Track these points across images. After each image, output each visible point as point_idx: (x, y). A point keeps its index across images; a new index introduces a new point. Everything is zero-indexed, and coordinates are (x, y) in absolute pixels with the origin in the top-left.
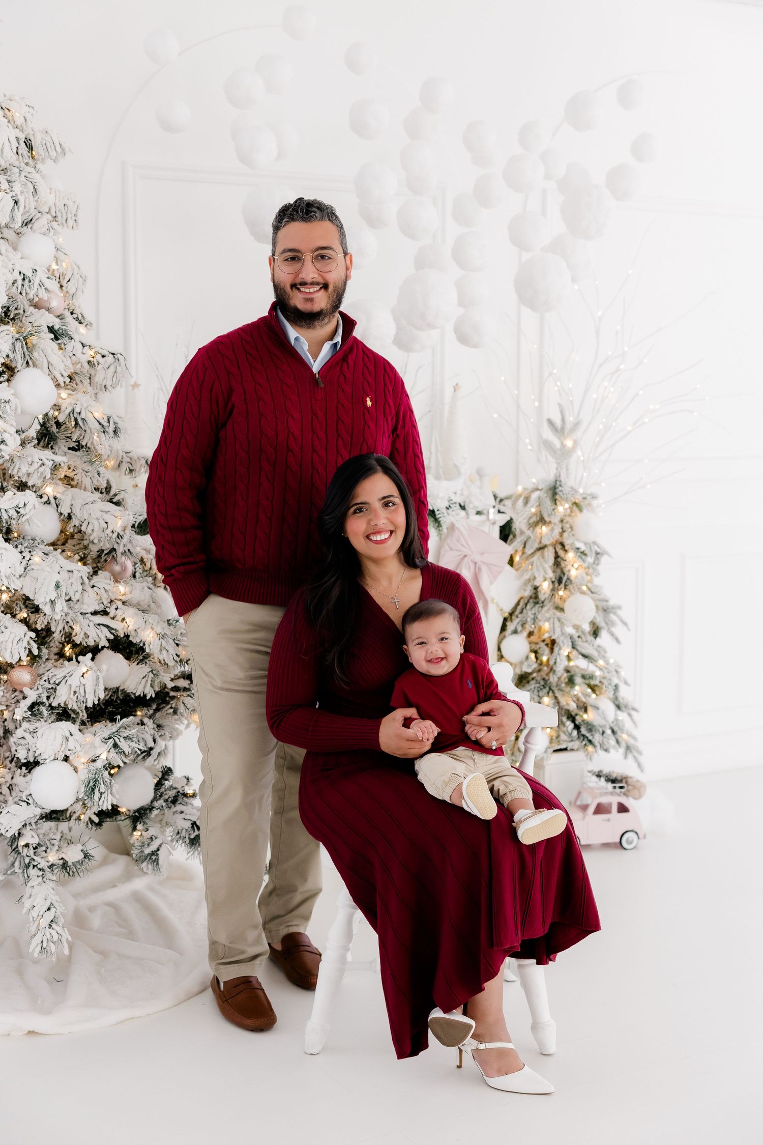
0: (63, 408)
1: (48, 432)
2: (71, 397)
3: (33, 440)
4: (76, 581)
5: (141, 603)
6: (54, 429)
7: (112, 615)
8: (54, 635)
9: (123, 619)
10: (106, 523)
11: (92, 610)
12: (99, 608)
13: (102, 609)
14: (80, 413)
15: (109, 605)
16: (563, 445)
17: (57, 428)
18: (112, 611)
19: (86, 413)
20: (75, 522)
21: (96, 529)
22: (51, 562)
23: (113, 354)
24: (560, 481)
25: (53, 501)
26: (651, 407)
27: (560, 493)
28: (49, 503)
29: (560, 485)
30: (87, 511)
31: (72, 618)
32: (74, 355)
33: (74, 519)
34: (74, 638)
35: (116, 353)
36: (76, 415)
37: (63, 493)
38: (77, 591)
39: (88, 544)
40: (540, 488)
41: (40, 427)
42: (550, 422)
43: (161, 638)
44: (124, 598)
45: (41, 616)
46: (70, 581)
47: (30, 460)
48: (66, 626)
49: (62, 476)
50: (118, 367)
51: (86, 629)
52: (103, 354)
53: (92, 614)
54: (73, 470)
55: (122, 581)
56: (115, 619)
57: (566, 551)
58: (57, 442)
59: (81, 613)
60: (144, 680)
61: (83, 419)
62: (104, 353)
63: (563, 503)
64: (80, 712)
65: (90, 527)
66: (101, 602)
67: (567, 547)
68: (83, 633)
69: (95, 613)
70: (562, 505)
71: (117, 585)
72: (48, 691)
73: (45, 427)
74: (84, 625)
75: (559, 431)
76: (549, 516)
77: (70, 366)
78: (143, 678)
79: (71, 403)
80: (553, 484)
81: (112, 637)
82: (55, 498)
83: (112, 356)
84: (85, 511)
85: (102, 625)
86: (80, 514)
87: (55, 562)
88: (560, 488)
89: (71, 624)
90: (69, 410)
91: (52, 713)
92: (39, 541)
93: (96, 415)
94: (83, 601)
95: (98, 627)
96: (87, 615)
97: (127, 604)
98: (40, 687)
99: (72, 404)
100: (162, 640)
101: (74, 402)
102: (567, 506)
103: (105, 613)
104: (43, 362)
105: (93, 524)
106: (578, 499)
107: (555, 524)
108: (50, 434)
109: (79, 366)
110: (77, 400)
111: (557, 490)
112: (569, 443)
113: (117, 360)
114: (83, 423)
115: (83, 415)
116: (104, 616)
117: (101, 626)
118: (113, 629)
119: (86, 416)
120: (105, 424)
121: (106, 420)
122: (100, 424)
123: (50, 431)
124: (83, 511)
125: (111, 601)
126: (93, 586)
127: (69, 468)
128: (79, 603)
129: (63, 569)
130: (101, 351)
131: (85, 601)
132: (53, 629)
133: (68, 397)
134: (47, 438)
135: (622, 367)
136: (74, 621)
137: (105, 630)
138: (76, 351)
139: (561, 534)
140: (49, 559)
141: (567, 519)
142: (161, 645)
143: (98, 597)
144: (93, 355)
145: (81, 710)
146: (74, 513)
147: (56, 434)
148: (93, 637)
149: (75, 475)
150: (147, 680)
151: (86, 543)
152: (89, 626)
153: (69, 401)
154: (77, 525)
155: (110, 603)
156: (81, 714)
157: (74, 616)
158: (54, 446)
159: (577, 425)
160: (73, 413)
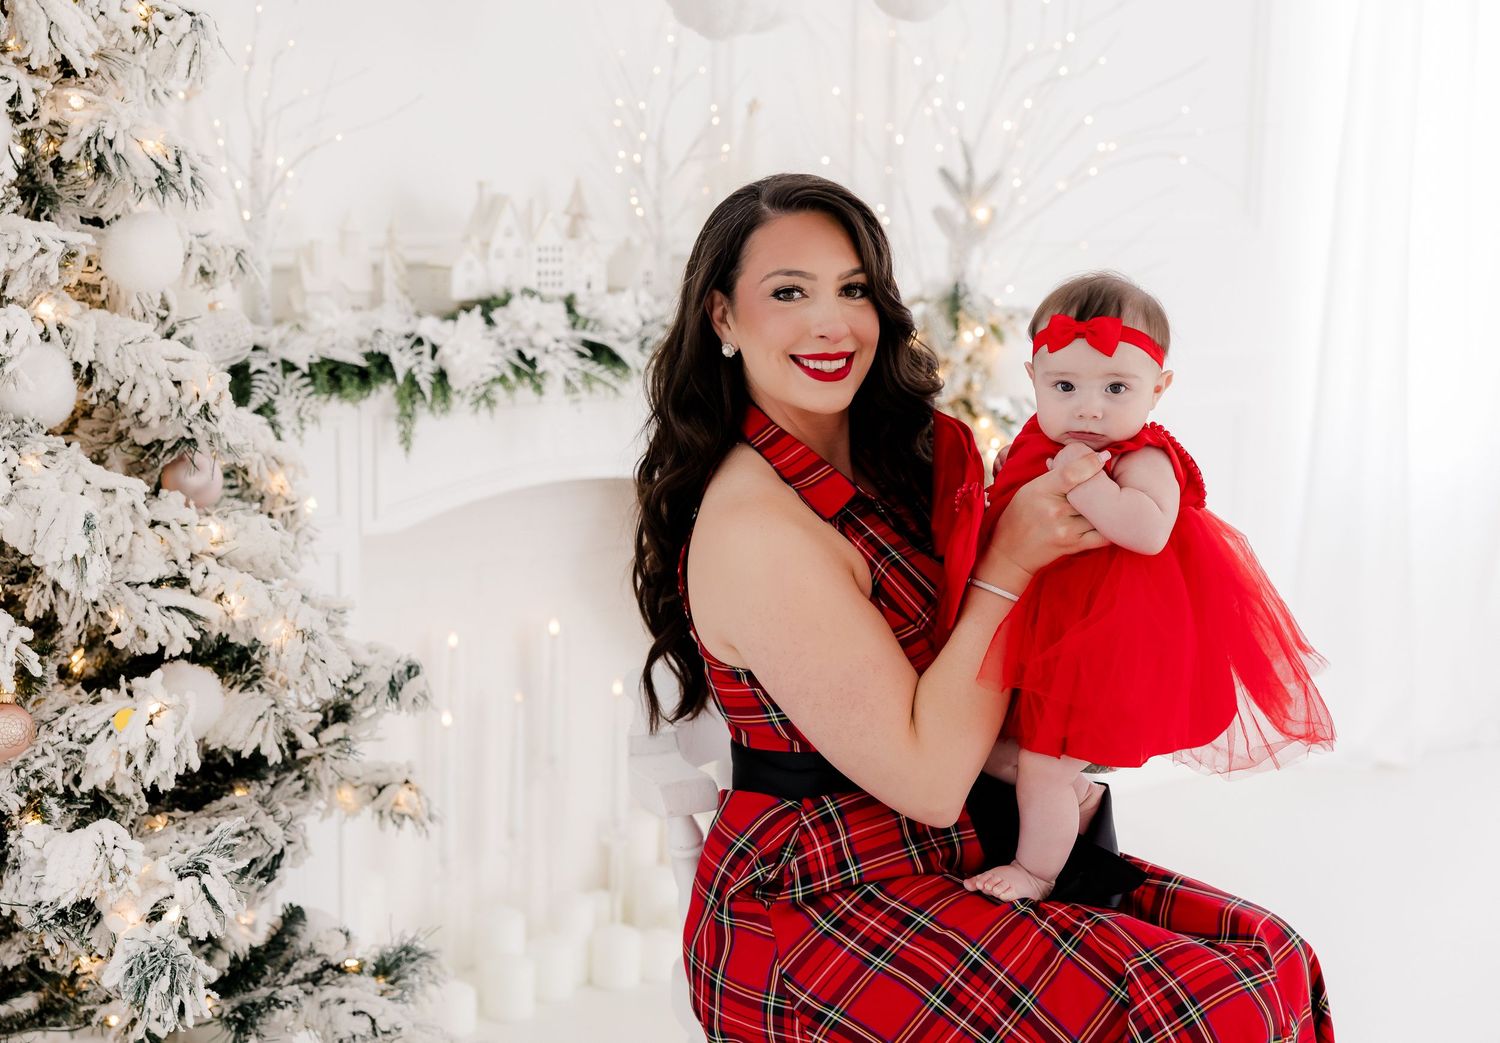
0: (72, 131)
1: (36, 186)
2: (92, 107)
3: (14, 199)
4: (122, 513)
5: (258, 561)
6: (49, 178)
7: (195, 586)
8: (63, 633)
9: (220, 596)
10: (177, 383)
11: (154, 576)
12: (169, 571)
13: (174, 574)
14: (111, 143)
15: (189, 564)
16: (970, 218)
17: (55, 177)
18: (196, 579)
19: (125, 141)
20: (102, 382)
21: (155, 398)
22: (64, 469)
23: (191, 14)
24: (965, 285)
25: (55, 333)
26: (1101, 147)
27: (969, 309)
28: (48, 340)
29: (967, 293)
30: (132, 359)
31: (107, 595)
32: (102, 13)
33: (100, 377)
34: (112, 638)
35: (196, 13)
36: (101, 147)
37: (76, 318)
38: (122, 535)
39: (128, 428)
40: (927, 295)
41: (16, 175)
42: (946, 175)
43: (306, 637)
44: (219, 550)
45: (35, 591)
46: (108, 510)
47: (12, 239)
48: (91, 612)
49: (74, 282)
50: (202, 41)
51: (141, 619)
52: (167, 14)
53: (151, 584)
54: (99, 268)
55: (214, 513)
56: (204, 595)
57: (974, 416)
58: (58, 208)
59: (127, 584)
60: (262, 723)
61: (116, 155)
62: (172, 9)
63: (971, 324)
64: (134, 798)
65: (139, 396)
66: (172, 558)
67: (976, 409)
68: (132, 629)
69: (157, 584)
70: (972, 330)
71: (205, 520)
72: (67, 756)
73: (30, 175)
74: (137, 610)
75: (963, 189)
76: (947, 349)
77: (98, 34)
78: (260, 717)
79: (91, 120)
80: (950, 290)
81: (197, 636)
82: (60, 328)
83: (190, 18)
84: (128, 361)
85: (172, 608)
86: (117, 365)
87: (72, 471)
88: (967, 299)
89: (104, 607)
90: (89, 132)
91: (70, 811)
92: (33, 425)
93: (152, 146)
94: (130, 558)
95: (167, 614)
96: (140, 588)
97: (225, 562)
98: (49, 750)
99: (96, 122)
100: (310, 643)
101: (98, 116)
102: (980, 331)
103: (180, 582)
104: (37, 22)
105: (147, 387)
106: (997, 317)
107: (957, 365)
108: (41, 189)
109: (114, 39)
110: (108, 113)
111: (963, 302)
112: (981, 214)
113: (199, 27)
114: (119, 164)
115: (119, 147)
116: (177, 589)
117: (173, 612)
118: (198, 617)
119: (125, 149)
120: (171, 168)
121: (172, 158)
122: (158, 166)
123: (40, 182)
124: (122, 359)
125: (192, 557)
126: (154, 524)
127: (90, 264)
128: (121, 562)
129: (91, 486)
130: (163, 5)
131: (138, 556)
132: (62, 619)
133: (85, 107)
134: (36, 199)
135: (1063, 71)
136: (110, 600)
137: (182, 619)
138: (108, 5)
139: (969, 386)
140: (59, 464)
141: (978, 356)
142: (307, 654)
143: (166, 548)
144: (145, 14)
145: (136, 795)
146: (101, 362)
147: (56, 190)
148: (157, 637)
149: (102, 279)
150: (267, 724)
151: (123, 424)
152: (147, 611)
153: (87, 114)
154: (108, 388)
155: (190, 560)
156: (136, 803)
157: (112, 590)
158: (52, 214)
159: (995, 179)
160: (96, 143)
